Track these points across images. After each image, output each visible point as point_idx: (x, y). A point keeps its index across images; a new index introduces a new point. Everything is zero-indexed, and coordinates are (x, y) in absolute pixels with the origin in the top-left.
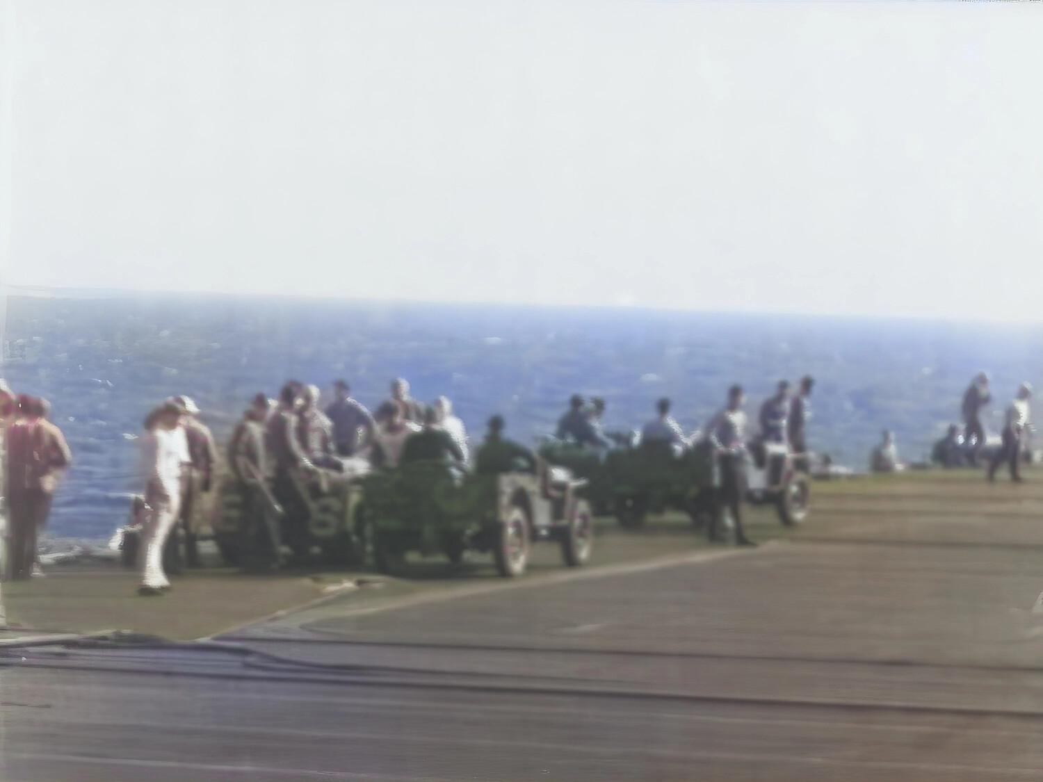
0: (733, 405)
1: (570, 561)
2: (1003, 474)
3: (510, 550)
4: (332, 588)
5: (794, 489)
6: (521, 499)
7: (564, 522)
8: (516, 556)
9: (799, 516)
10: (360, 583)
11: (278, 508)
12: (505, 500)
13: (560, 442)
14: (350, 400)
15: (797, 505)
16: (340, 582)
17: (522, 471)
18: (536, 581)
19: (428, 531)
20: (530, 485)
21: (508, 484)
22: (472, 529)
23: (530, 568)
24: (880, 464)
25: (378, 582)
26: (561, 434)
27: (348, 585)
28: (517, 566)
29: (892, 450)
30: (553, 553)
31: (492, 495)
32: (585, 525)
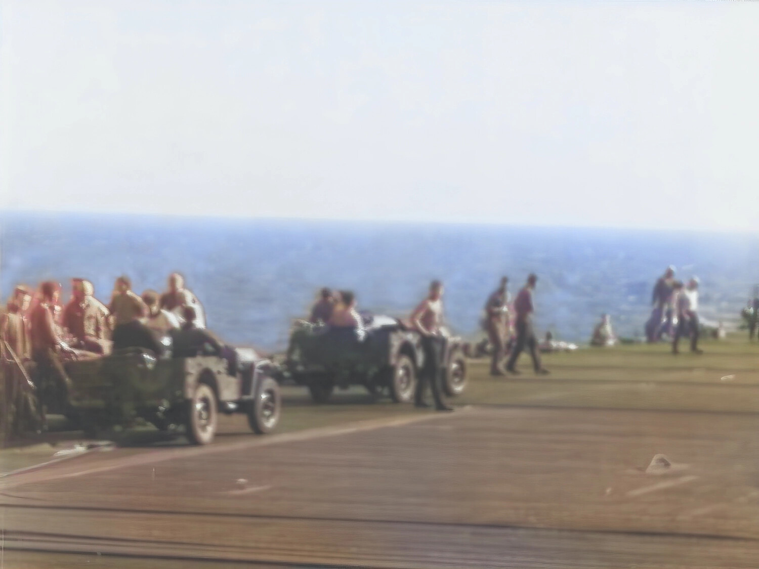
0: (433, 297)
1: (257, 430)
2: (684, 346)
3: (197, 422)
4: (64, 452)
5: (454, 366)
6: (207, 378)
7: (251, 397)
8: (204, 428)
9: (458, 389)
10: (90, 447)
11: (30, 383)
12: (191, 380)
13: (312, 326)
14: (129, 293)
15: (457, 380)
16: (72, 447)
17: (206, 354)
18: (225, 447)
19: (129, 408)
20: (217, 366)
21: (193, 366)
22: (164, 406)
23: (219, 436)
24: (598, 339)
25: (105, 447)
26: (313, 319)
27: (80, 449)
28: (206, 435)
29: (608, 329)
30: (240, 422)
31: (180, 375)
32: (272, 398)
